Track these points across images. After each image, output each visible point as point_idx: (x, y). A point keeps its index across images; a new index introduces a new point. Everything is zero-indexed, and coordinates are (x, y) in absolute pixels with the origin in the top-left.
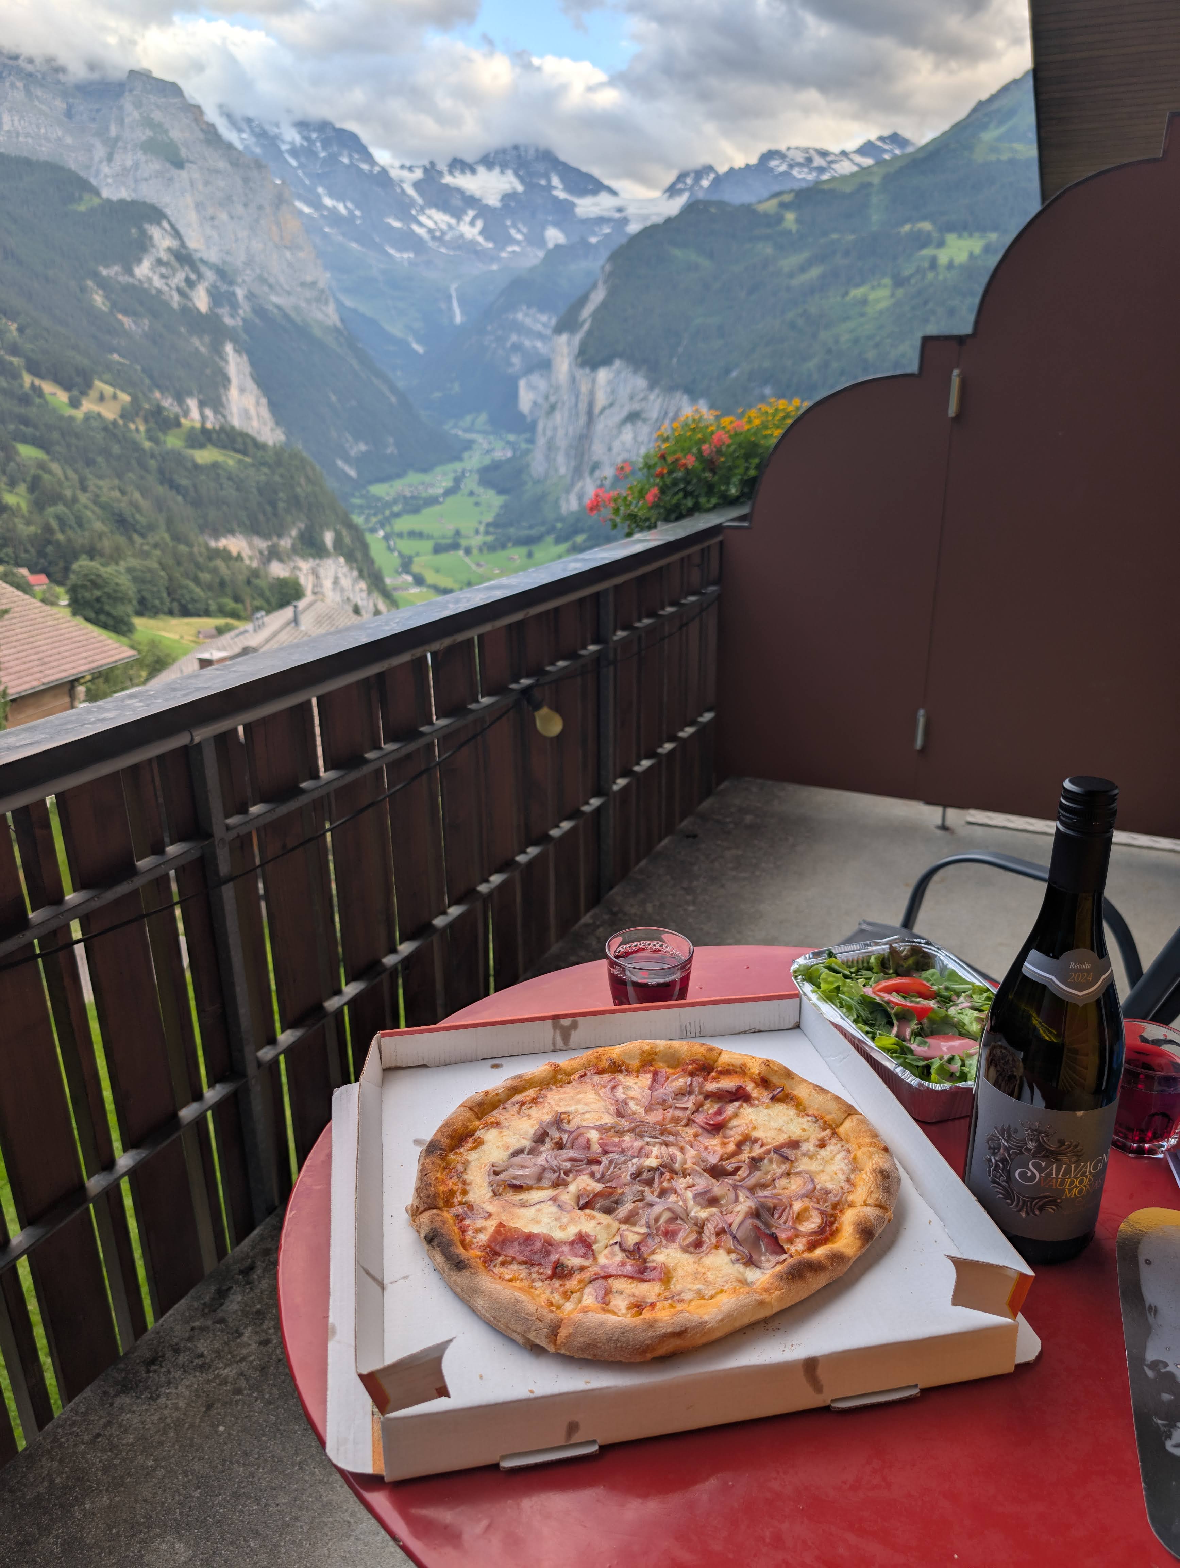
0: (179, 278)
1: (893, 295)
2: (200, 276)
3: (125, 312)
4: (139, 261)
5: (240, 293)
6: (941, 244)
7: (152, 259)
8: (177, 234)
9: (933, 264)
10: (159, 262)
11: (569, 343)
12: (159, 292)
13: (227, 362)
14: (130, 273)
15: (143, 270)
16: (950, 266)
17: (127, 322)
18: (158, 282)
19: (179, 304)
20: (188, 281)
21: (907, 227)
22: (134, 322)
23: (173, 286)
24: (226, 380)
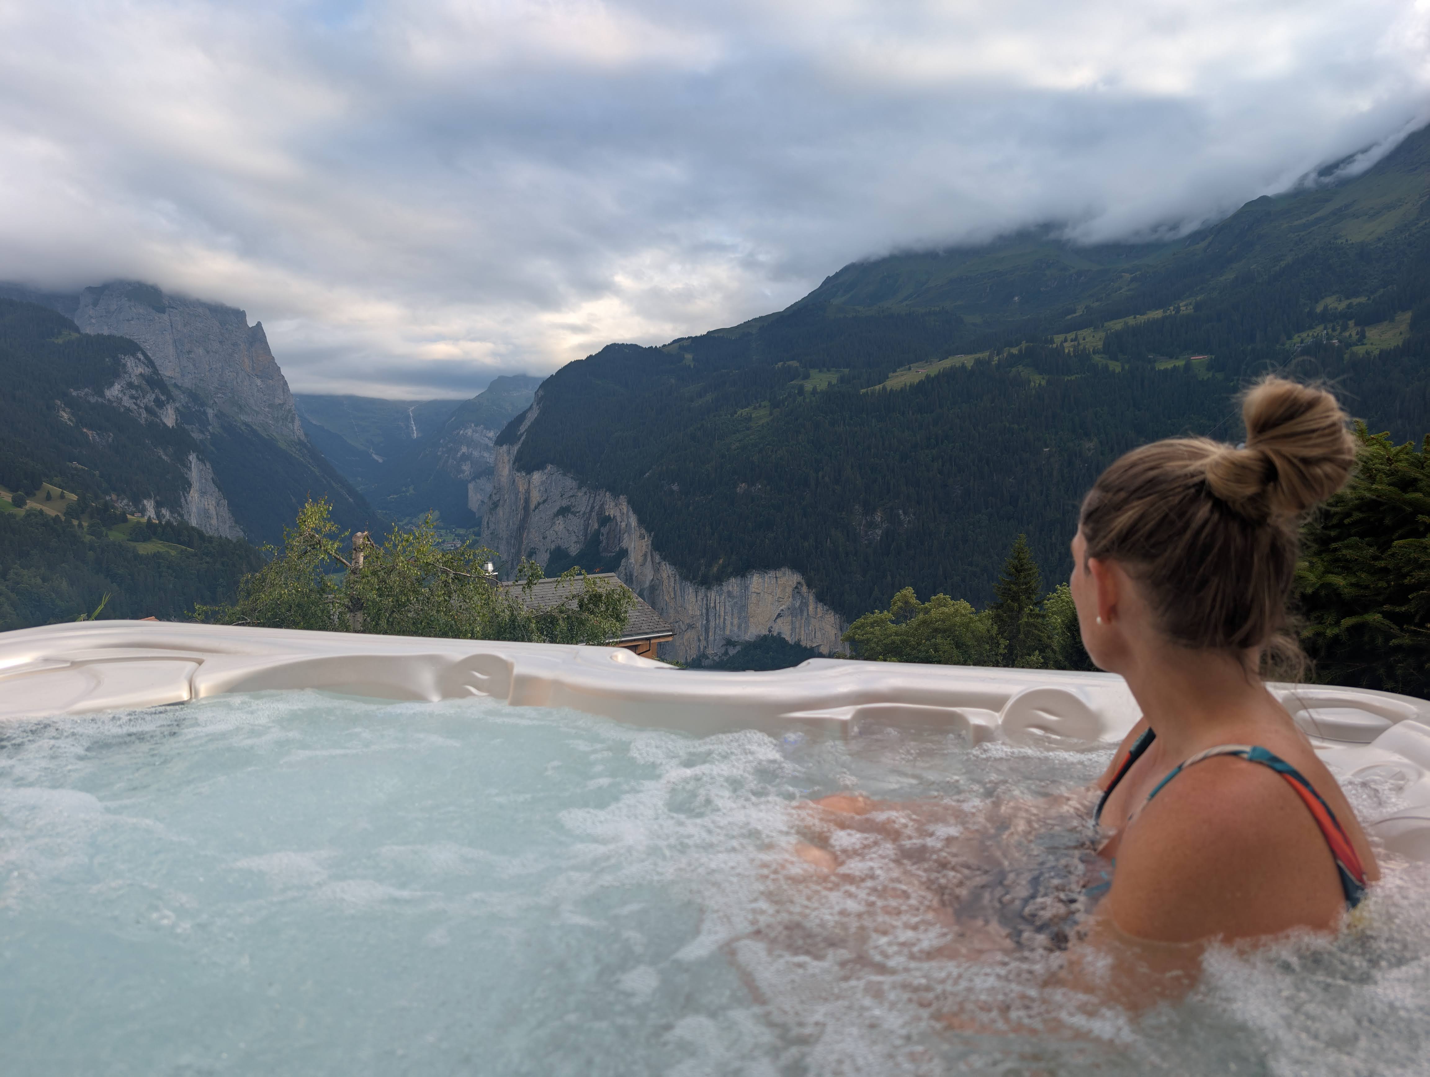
0: (150, 398)
1: (771, 414)
2: (170, 398)
3: (91, 427)
4: (111, 385)
5: (210, 412)
6: (806, 377)
7: (123, 383)
8: (150, 363)
9: (801, 391)
10: (130, 385)
11: (509, 453)
12: (128, 410)
13: (190, 469)
14: (102, 395)
15: (114, 391)
16: (814, 392)
17: (91, 434)
18: (127, 402)
19: (146, 420)
20: (157, 401)
21: (780, 364)
22: (98, 434)
23: (142, 405)
24: (187, 485)
